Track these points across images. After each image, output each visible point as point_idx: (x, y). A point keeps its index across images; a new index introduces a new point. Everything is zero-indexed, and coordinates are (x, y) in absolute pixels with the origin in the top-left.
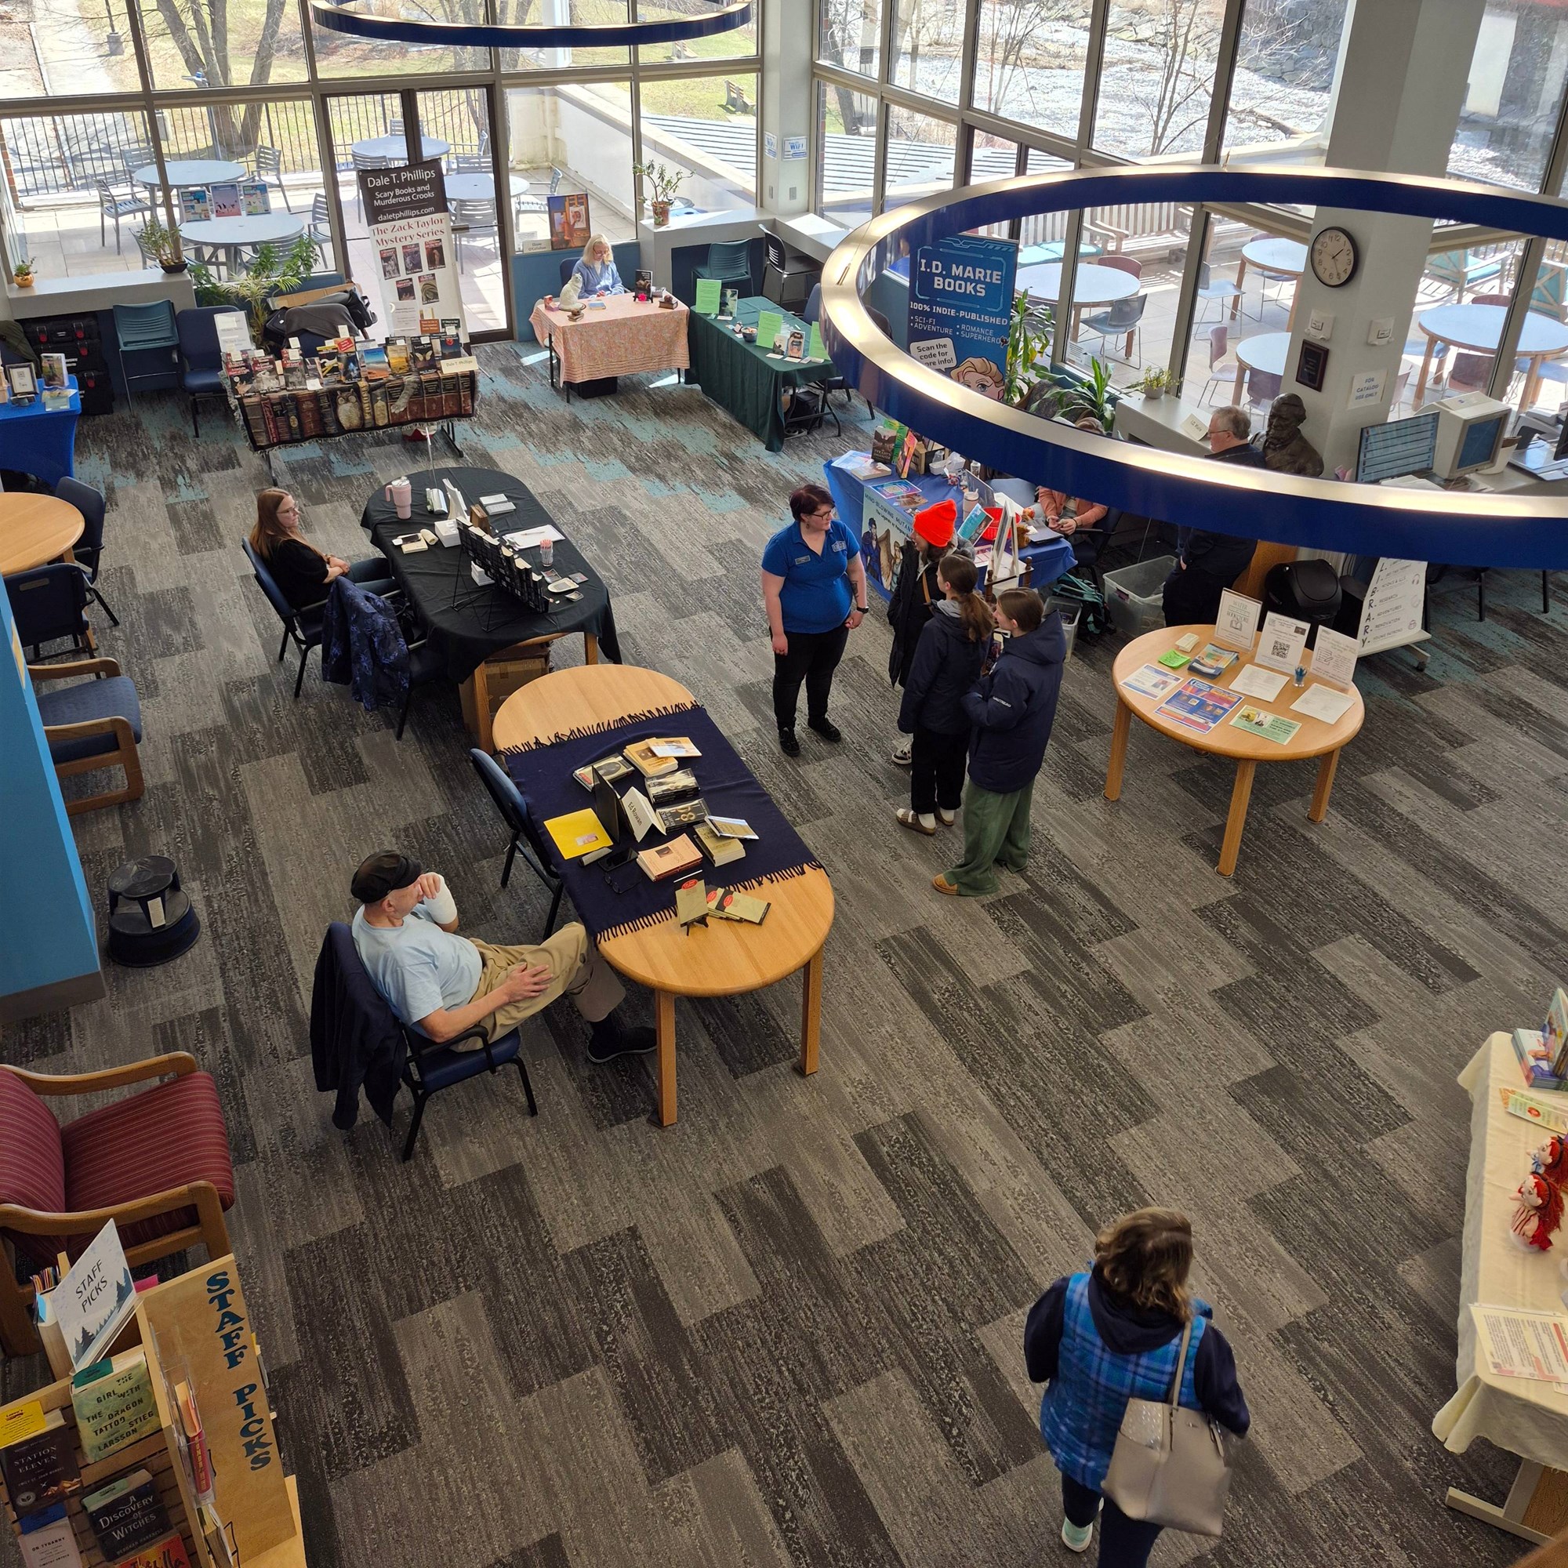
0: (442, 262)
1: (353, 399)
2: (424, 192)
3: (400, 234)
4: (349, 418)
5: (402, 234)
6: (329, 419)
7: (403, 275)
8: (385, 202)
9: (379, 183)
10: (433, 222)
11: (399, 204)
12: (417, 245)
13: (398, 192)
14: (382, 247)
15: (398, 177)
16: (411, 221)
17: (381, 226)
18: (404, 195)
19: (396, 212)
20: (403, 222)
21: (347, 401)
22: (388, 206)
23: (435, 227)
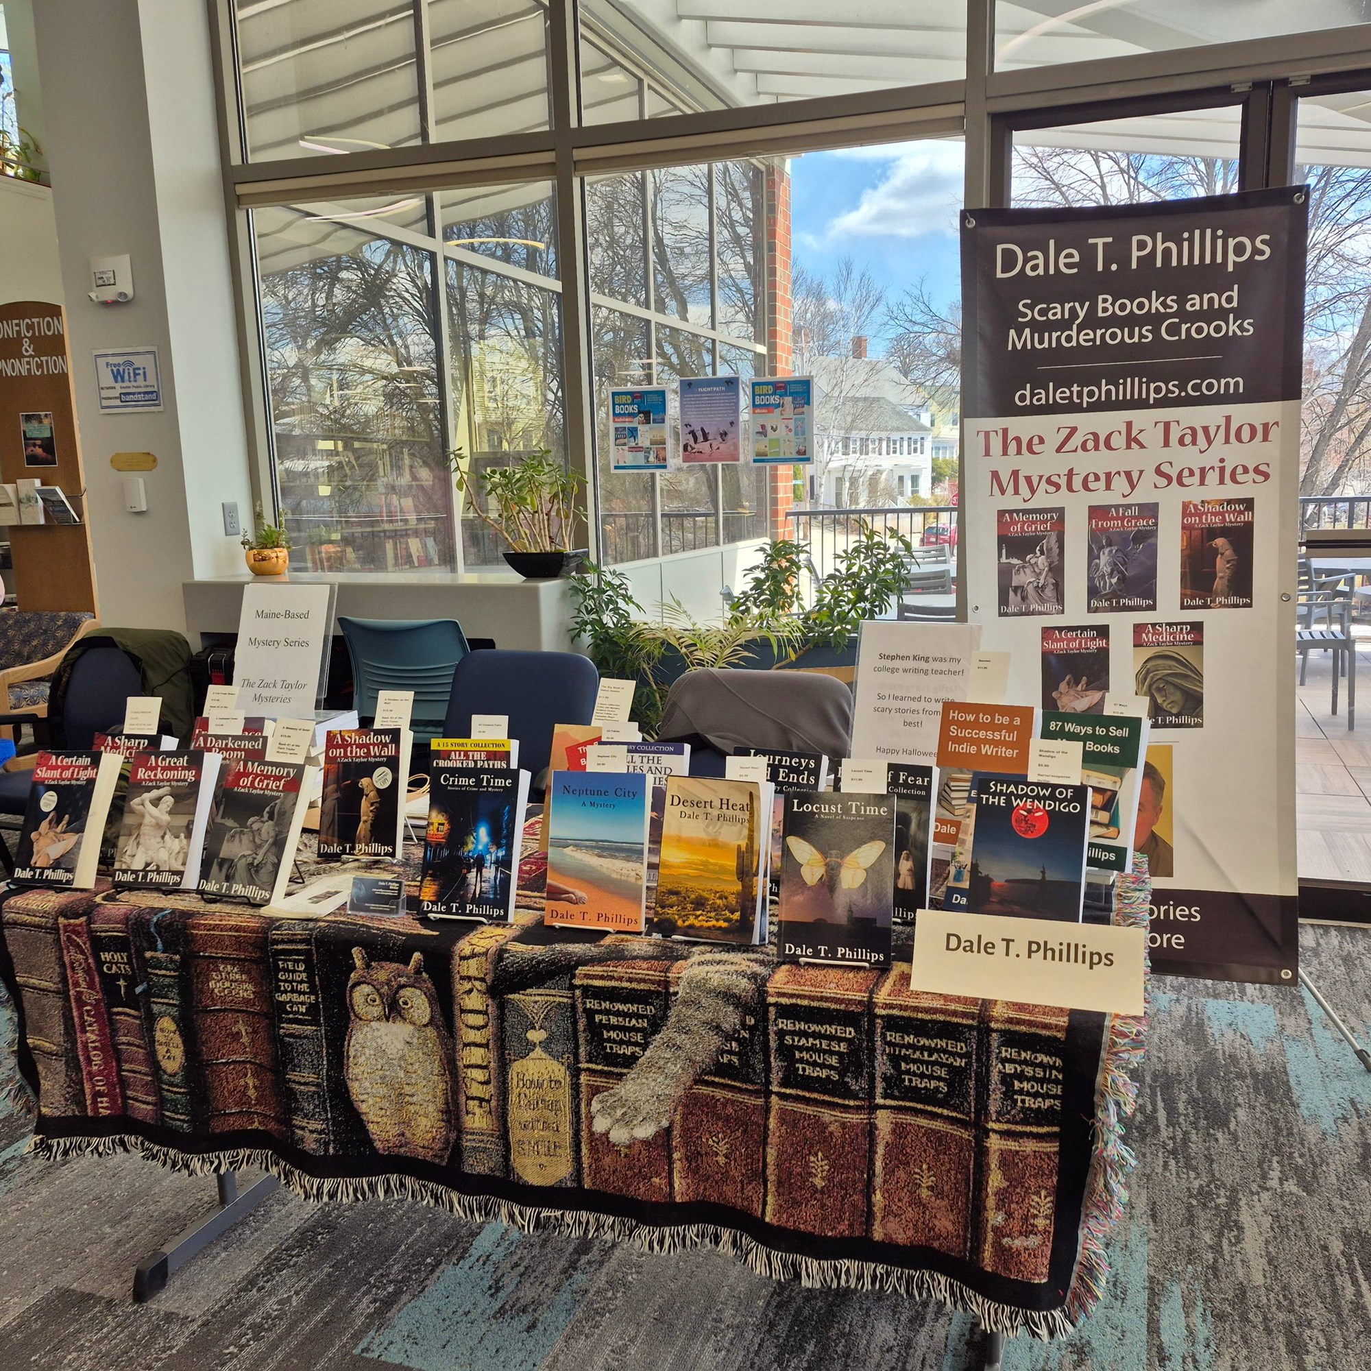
0: (1241, 586)
1: (419, 1004)
2: (1209, 315)
3: (1086, 463)
4: (400, 1099)
5: (1100, 461)
6: (305, 1078)
7: (1076, 611)
8: (1051, 340)
9: (1037, 265)
10: (1232, 434)
11: (1101, 350)
12: (1151, 510)
13: (1106, 305)
14: (1012, 502)
15: (1118, 252)
16: (1140, 418)
17: (1022, 426)
18: (1131, 321)
19: (1090, 378)
20: (1110, 421)
21: (393, 1009)
22: (1057, 353)
23: (1236, 454)
